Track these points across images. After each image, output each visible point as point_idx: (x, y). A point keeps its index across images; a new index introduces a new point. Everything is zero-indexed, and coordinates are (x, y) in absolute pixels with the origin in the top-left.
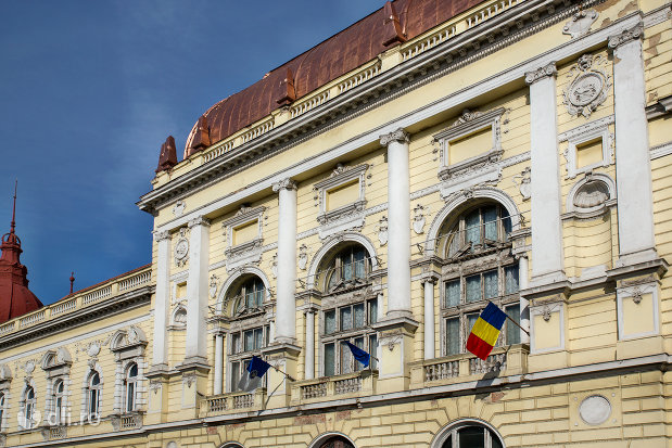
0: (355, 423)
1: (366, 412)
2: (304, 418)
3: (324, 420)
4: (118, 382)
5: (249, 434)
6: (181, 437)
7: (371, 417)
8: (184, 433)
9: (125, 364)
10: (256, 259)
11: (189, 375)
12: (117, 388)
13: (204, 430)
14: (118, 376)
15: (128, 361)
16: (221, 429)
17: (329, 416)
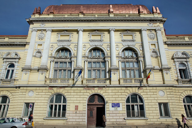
0: (104, 91)
1: (107, 88)
2: (87, 88)
4: (3, 68)
5: (67, 91)
6: (36, 90)
7: (109, 90)
8: (38, 88)
9: (7, 63)
10: (69, 44)
11: (42, 71)
12: (3, 70)
13: (47, 88)
14: (4, 66)
15: (10, 63)
16: (55, 89)
17: (95, 88)
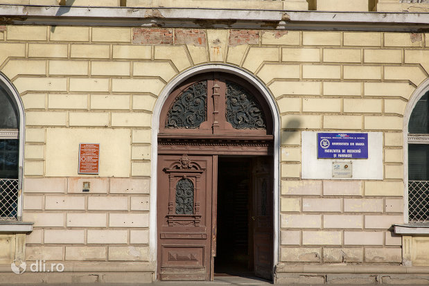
2: (158, 33)
3: (202, 41)
7: (301, 46)
17: (213, 35)
